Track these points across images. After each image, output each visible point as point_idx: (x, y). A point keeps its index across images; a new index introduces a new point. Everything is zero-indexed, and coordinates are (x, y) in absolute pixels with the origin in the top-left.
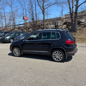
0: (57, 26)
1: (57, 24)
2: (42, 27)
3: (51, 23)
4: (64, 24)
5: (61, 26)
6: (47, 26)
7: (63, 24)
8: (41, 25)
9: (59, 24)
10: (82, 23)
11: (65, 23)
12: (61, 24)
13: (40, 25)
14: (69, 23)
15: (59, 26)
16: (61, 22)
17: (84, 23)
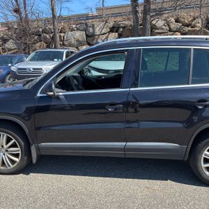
0: (91, 36)
1: (91, 30)
2: (48, 36)
3: (74, 26)
4: (112, 30)
5: (105, 36)
6: (62, 35)
7: (109, 30)
8: (44, 31)
9: (97, 32)
10: (158, 29)
11: (113, 27)
12: (103, 31)
13: (41, 30)
14: (124, 28)
15: (97, 37)
16: (102, 24)
17: (162, 29)
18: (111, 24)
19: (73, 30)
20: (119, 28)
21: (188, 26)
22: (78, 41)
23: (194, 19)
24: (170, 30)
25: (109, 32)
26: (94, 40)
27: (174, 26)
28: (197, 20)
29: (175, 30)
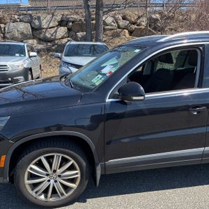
0: (37, 30)
1: (37, 22)
3: (16, 17)
5: (53, 30)
6: (2, 26)
7: (57, 24)
9: (44, 25)
10: (107, 26)
11: (62, 21)
12: (51, 25)
14: (73, 22)
15: (44, 30)
16: (49, 17)
17: (111, 25)
18: (59, 18)
19: (15, 21)
20: (68, 21)
21: (134, 24)
22: (22, 33)
23: (139, 18)
24: (119, 27)
25: (57, 26)
26: (41, 33)
27: (122, 23)
28: (141, 19)
29: (123, 27)
